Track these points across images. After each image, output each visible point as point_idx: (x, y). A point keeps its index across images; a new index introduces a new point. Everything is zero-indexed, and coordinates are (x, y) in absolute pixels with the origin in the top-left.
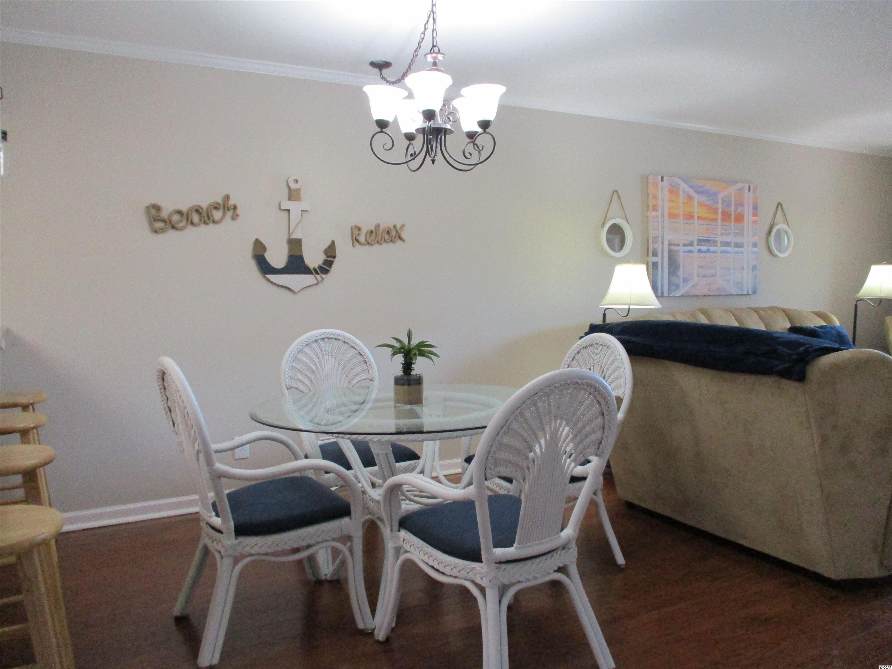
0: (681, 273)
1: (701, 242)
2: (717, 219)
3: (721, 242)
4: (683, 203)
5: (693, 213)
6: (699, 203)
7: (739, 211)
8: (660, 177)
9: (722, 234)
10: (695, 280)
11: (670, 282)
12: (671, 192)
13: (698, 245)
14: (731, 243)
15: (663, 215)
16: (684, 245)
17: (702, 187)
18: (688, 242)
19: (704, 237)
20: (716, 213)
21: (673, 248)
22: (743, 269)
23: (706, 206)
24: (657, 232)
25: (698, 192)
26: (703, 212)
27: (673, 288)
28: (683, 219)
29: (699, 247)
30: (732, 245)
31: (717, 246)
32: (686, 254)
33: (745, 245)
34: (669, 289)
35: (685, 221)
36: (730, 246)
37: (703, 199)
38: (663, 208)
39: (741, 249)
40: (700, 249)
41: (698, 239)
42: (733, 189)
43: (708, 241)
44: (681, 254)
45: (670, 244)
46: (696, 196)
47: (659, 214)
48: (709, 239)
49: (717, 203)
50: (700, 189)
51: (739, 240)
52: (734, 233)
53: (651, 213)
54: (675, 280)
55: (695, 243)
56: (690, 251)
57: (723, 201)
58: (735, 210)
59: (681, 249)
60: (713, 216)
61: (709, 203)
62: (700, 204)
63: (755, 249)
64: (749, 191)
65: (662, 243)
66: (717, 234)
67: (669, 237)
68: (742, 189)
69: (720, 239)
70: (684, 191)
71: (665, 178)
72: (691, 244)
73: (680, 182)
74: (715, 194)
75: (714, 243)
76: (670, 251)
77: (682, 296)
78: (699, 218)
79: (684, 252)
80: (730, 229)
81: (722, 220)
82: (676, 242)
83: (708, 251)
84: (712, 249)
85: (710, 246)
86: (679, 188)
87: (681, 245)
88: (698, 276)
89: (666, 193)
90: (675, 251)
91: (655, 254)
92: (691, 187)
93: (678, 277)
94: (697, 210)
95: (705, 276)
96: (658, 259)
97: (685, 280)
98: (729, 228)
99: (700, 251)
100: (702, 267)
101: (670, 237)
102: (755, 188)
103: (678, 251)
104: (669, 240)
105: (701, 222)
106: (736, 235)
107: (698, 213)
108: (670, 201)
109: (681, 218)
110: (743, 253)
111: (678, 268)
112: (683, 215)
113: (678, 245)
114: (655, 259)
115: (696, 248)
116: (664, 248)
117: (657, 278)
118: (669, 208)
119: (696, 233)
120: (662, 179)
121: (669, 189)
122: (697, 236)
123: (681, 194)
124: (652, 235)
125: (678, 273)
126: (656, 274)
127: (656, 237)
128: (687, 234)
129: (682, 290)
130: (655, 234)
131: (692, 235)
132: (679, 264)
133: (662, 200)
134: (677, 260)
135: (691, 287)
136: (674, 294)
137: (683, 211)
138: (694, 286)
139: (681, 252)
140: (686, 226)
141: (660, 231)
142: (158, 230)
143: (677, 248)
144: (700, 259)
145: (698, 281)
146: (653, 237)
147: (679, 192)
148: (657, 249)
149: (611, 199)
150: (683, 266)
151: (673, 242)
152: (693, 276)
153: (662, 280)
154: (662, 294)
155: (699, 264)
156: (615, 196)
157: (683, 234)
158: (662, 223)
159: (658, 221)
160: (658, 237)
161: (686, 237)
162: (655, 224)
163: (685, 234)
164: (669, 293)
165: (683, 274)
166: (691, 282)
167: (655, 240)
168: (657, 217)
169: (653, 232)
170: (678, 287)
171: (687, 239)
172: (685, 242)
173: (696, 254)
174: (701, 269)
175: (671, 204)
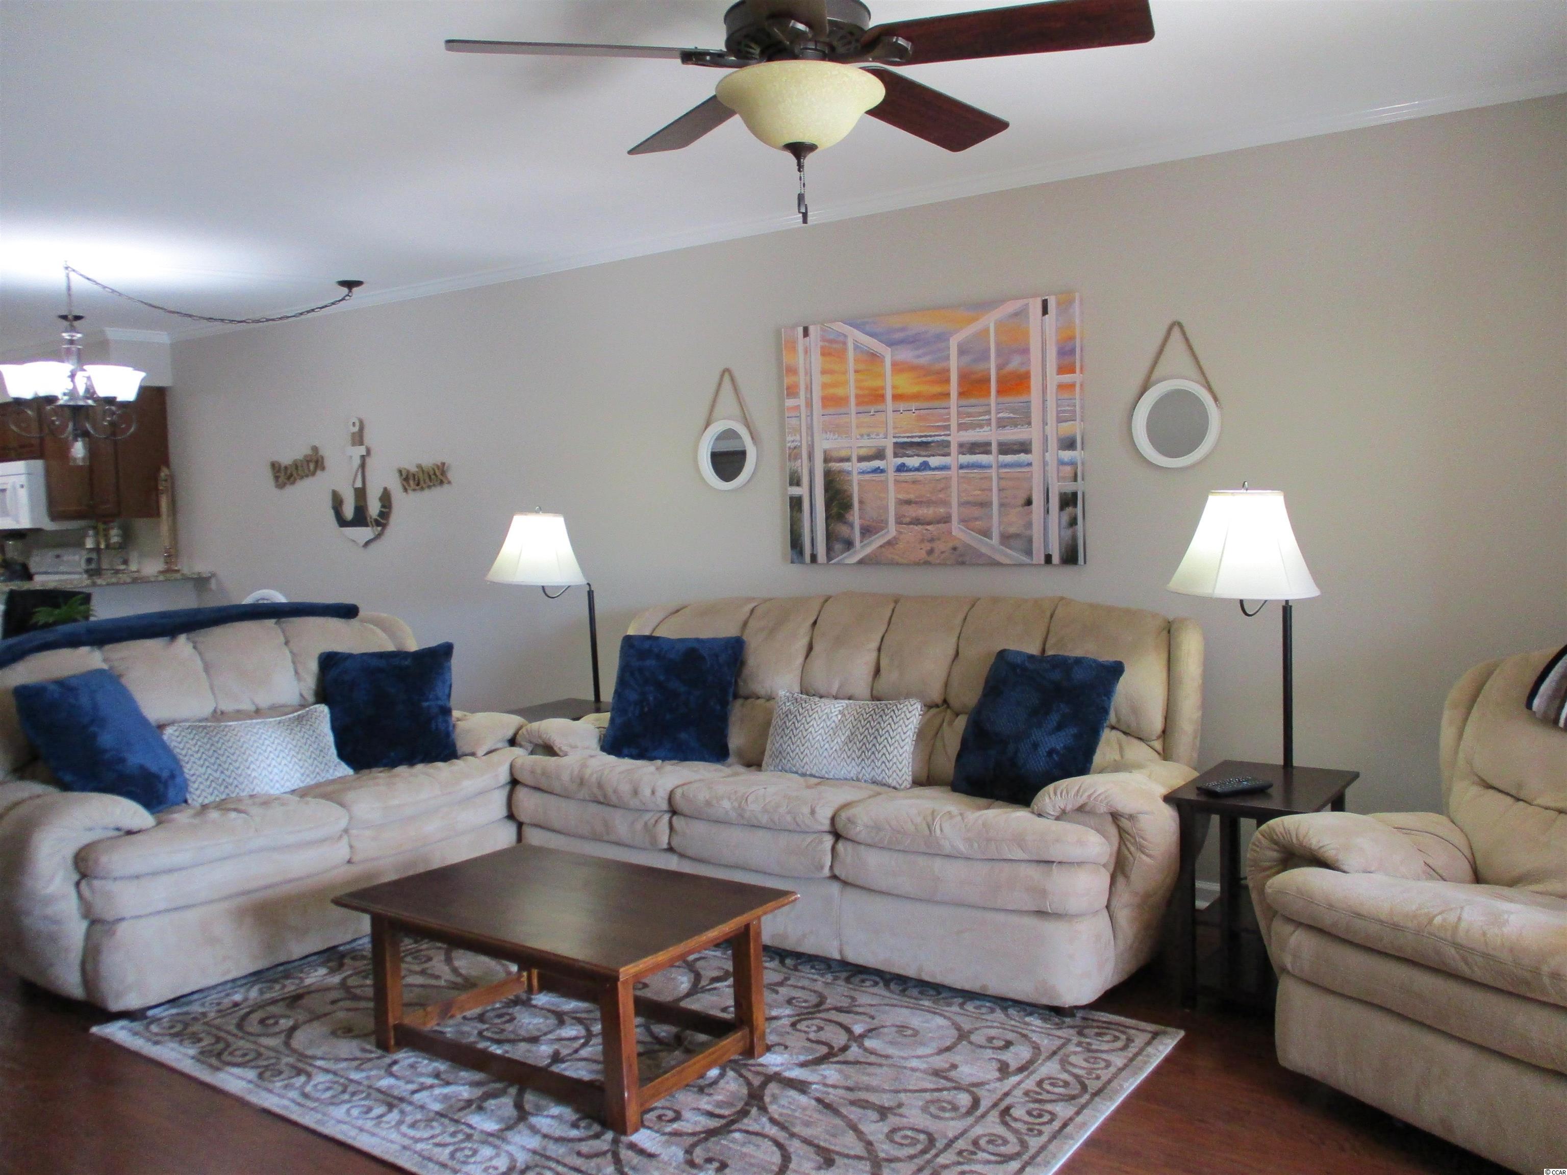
0: (855, 517)
1: (901, 448)
2: (947, 395)
3: (961, 445)
4: (856, 371)
5: (883, 388)
6: (894, 364)
7: (1015, 364)
8: (800, 330)
9: (962, 427)
10: (892, 530)
11: (830, 537)
12: (825, 353)
13: (896, 455)
14: (989, 444)
15: (809, 404)
16: (861, 459)
17: (903, 329)
18: (871, 452)
19: (912, 437)
20: (948, 381)
21: (835, 466)
22: (1029, 502)
23: (913, 368)
24: (798, 438)
25: (891, 344)
26: (906, 384)
27: (838, 546)
28: (858, 404)
29: (899, 461)
30: (994, 447)
31: (947, 455)
32: (868, 477)
33: (1036, 447)
34: (829, 549)
35: (861, 409)
36: (988, 452)
37: (906, 355)
38: (809, 389)
39: (1022, 457)
40: (903, 465)
41: (896, 444)
42: (990, 321)
43: (926, 444)
44: (856, 478)
45: (826, 460)
46: (888, 354)
47: (801, 401)
48: (924, 439)
49: (948, 358)
50: (898, 336)
51: (1012, 435)
52: (999, 420)
53: (789, 403)
54: (843, 530)
55: (889, 452)
56: (877, 470)
57: (962, 352)
58: (1000, 368)
59: (854, 467)
60: (937, 389)
61: (923, 361)
62: (898, 367)
63: (1067, 455)
64: (1045, 311)
65: (811, 457)
66: (947, 428)
67: (824, 443)
68: (1021, 314)
69: (956, 437)
70: (856, 347)
71: (812, 329)
72: (879, 455)
73: (847, 329)
74: (942, 338)
75: (943, 448)
76: (828, 474)
77: (861, 562)
78: (897, 397)
79: (860, 473)
80: (989, 412)
81: (961, 394)
82: (843, 453)
83: (925, 466)
84: (934, 461)
85: (929, 456)
86: (845, 343)
87: (854, 459)
88: (899, 522)
89: (817, 361)
90: (840, 472)
91: (795, 481)
92: (872, 335)
93: (851, 526)
94: (890, 382)
95: (917, 521)
96: (801, 491)
97: (867, 531)
98: (981, 409)
99: (901, 468)
100: (908, 502)
101: (827, 445)
102: (1066, 304)
103: (849, 473)
104: (825, 452)
105: (902, 406)
106: (1002, 424)
107: (894, 387)
108: (824, 372)
109: (853, 401)
110: (1030, 464)
111: (846, 506)
112: (857, 396)
113: (848, 459)
114: (795, 491)
115: (891, 462)
116: (814, 468)
117: (801, 527)
118: (824, 386)
119: (891, 431)
120: (806, 332)
121: (822, 348)
122: (894, 437)
123: (851, 354)
124: (789, 445)
125: (849, 517)
126: (800, 520)
127: (795, 448)
128: (868, 435)
129: (862, 550)
130: (793, 441)
131: (881, 436)
132: (850, 497)
133: (806, 374)
134: (845, 491)
135: (881, 546)
136: (843, 559)
137: (857, 388)
138: (889, 543)
139: (855, 473)
140: (865, 419)
141: (804, 434)
142: (280, 486)
143: (846, 466)
144: (904, 485)
145: (901, 533)
146: (790, 448)
147: (845, 350)
148: (799, 470)
149: (720, 385)
150: (861, 502)
151: (835, 454)
152: (887, 523)
153: (812, 531)
154: (814, 558)
155: (900, 496)
156: (727, 378)
157: (858, 437)
158: (809, 418)
159: (799, 417)
160: (800, 447)
161: (866, 442)
162: (794, 421)
163: (862, 436)
164: (829, 558)
165: (860, 518)
166: (883, 535)
167: (794, 454)
168: (798, 407)
169: (789, 438)
170: (849, 544)
171: (867, 444)
172: (863, 452)
173: (891, 475)
174: (906, 507)
175: (827, 379)
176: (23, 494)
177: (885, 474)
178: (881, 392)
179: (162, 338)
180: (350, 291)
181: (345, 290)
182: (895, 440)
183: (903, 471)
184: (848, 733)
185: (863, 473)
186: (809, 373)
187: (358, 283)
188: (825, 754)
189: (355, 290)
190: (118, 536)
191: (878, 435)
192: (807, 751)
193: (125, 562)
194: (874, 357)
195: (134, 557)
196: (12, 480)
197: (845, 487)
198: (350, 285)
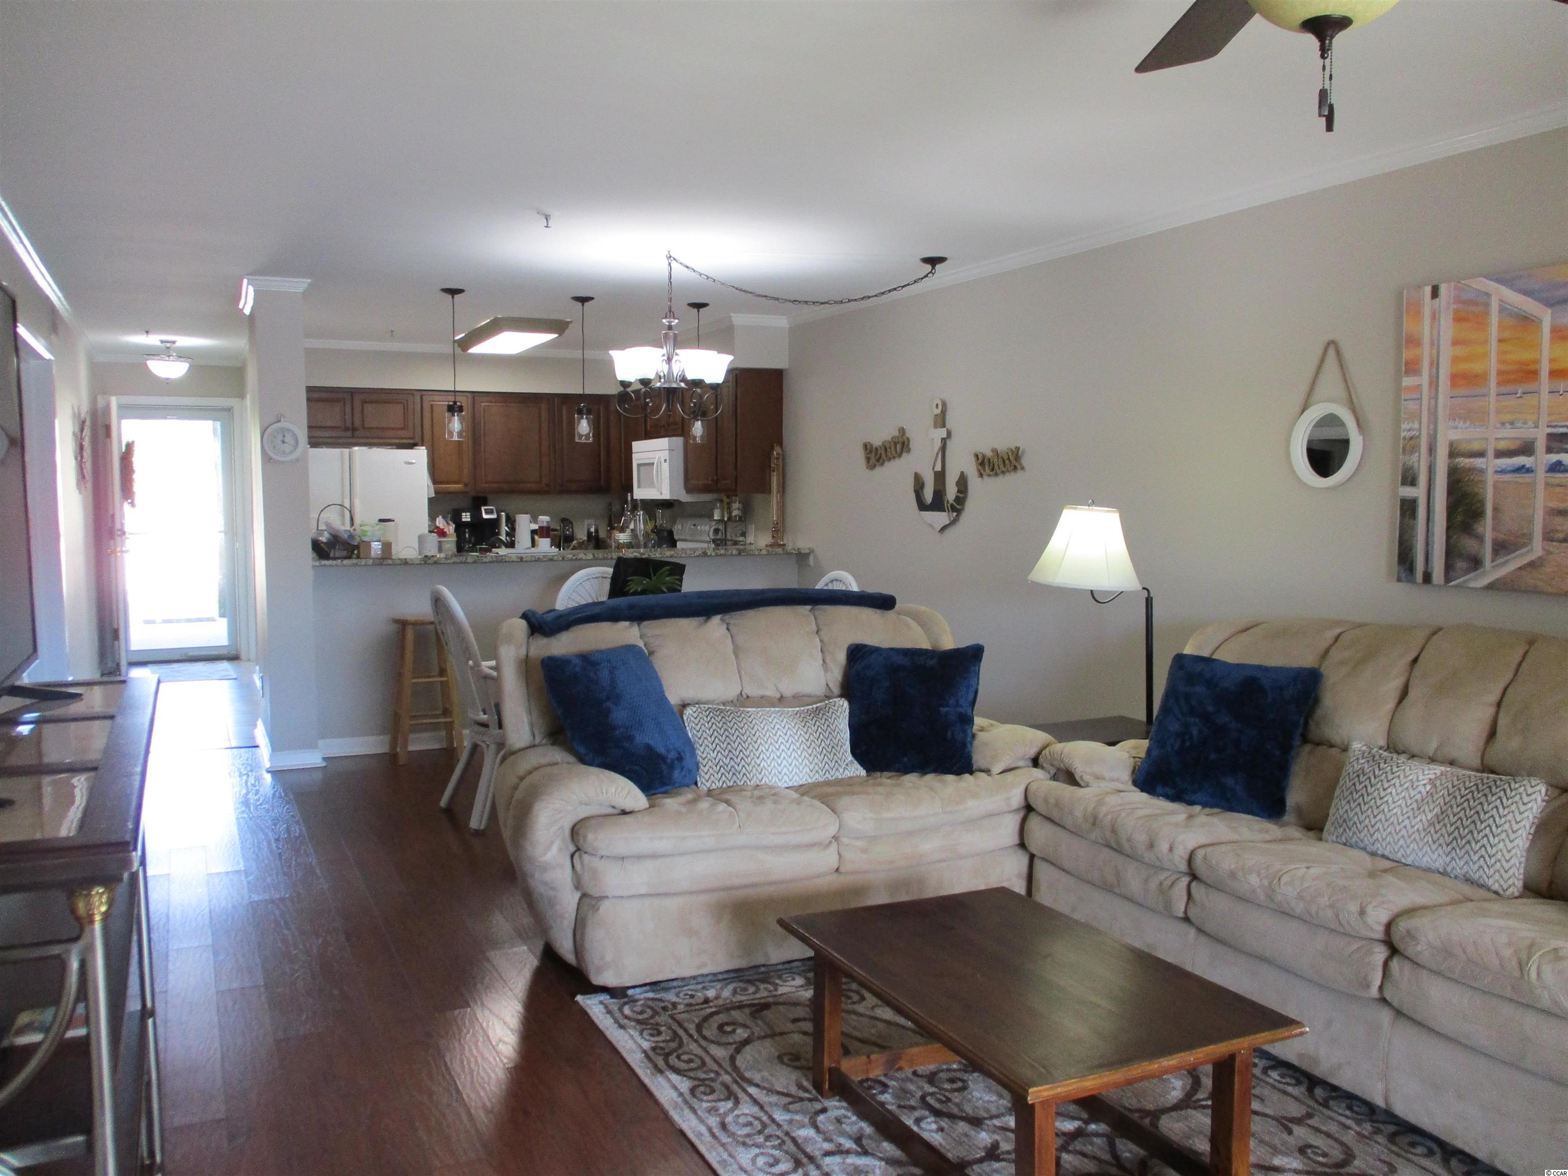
0: (1487, 528)
1: (1558, 441)
4: (1500, 341)
5: (1537, 361)
6: (1555, 330)
8: (1428, 290)
10: (1537, 548)
11: (1451, 553)
12: (1459, 319)
13: (1549, 450)
15: (1434, 383)
16: (1499, 454)
18: (1515, 445)
21: (1463, 462)
24: (1416, 426)
25: (1552, 303)
27: (1460, 564)
28: (1499, 384)
29: (1554, 458)
32: (1508, 477)
34: (1449, 567)
35: (1504, 389)
38: (1435, 364)
40: (1559, 463)
41: (1550, 436)
44: (1490, 478)
45: (1452, 454)
46: (1547, 318)
47: (1424, 379)
53: (1407, 381)
54: (1468, 544)
55: (1541, 445)
56: (1521, 469)
59: (1490, 465)
62: (1560, 334)
65: (1432, 450)
67: (1451, 433)
70: (1502, 310)
71: (1443, 288)
72: (1527, 449)
73: (1491, 286)
76: (1453, 472)
77: (1491, 587)
78: (1556, 374)
79: (1496, 472)
82: (1476, 446)
86: (1487, 305)
87: (1490, 453)
88: (1548, 537)
89: (1447, 328)
90: (1472, 470)
91: (1409, 479)
92: (1527, 293)
93: (1480, 539)
94: (1548, 354)
96: (1418, 492)
97: (1501, 548)
99: (1556, 468)
100: (1563, 513)
101: (1454, 435)
103: (1482, 471)
104: (1451, 444)
105: (1562, 386)
107: (1552, 360)
108: (1455, 343)
109: (1493, 379)
111: (1477, 514)
112: (1500, 373)
113: (1481, 454)
114: (1408, 492)
115: (1542, 459)
116: (1435, 465)
117: (1413, 536)
118: (1455, 360)
119: (1544, 419)
120: (1435, 293)
121: (1456, 311)
122: (1548, 426)
123: (1494, 319)
124: (1403, 434)
125: (1479, 528)
126: (1413, 528)
127: (1411, 438)
128: (1512, 423)
129: (1492, 573)
130: (1409, 430)
131: (1530, 423)
132: (1482, 503)
133: (1432, 343)
134: (1476, 494)
135: (1520, 568)
136: (1465, 582)
137: (1500, 362)
138: (1532, 565)
139: (1490, 472)
140: (1510, 402)
141: (1425, 419)
142: (871, 467)
143: (1479, 462)
144: (1558, 489)
145: (1549, 553)
146: (1404, 438)
147: (1487, 313)
148: (1416, 465)
149: (1322, 361)
150: (1496, 509)
151: (1465, 447)
152: (1530, 537)
153: (1427, 544)
154: (1427, 578)
155: (1553, 504)
156: (1331, 352)
157: (1498, 425)
158: (1433, 402)
159: (1420, 399)
160: (1419, 437)
161: (1508, 432)
162: (1412, 406)
163: (1503, 424)
164: (1448, 579)
165: (1494, 529)
166: (1523, 555)
167: (1411, 445)
168: (1419, 387)
169: (1404, 426)
170: (1476, 563)
171: (1508, 436)
172: (1502, 445)
173: (1541, 475)
174: (1559, 520)
175: (1460, 351)
176: (666, 467)
177: (1532, 475)
178: (1532, 367)
179: (782, 322)
180: (933, 268)
181: (928, 267)
182: (1550, 430)
183: (1559, 471)
184: (1437, 810)
185: (1503, 472)
186: (1435, 343)
187: (942, 260)
188: (1404, 832)
189: (938, 267)
190: (739, 509)
191: (1525, 423)
192: (1379, 825)
193: (744, 534)
194: (1526, 321)
195: (752, 529)
196: (657, 455)
197: (1476, 490)
198: (933, 261)
